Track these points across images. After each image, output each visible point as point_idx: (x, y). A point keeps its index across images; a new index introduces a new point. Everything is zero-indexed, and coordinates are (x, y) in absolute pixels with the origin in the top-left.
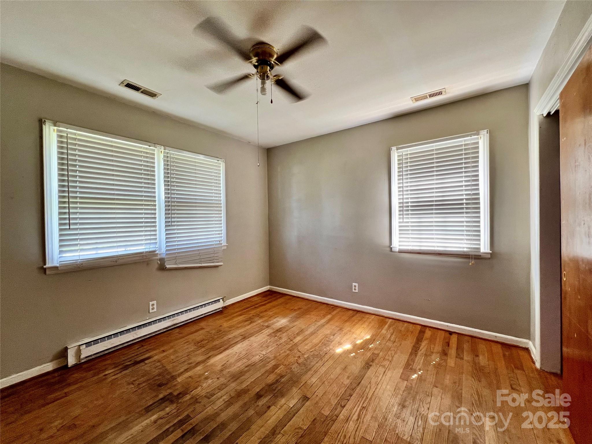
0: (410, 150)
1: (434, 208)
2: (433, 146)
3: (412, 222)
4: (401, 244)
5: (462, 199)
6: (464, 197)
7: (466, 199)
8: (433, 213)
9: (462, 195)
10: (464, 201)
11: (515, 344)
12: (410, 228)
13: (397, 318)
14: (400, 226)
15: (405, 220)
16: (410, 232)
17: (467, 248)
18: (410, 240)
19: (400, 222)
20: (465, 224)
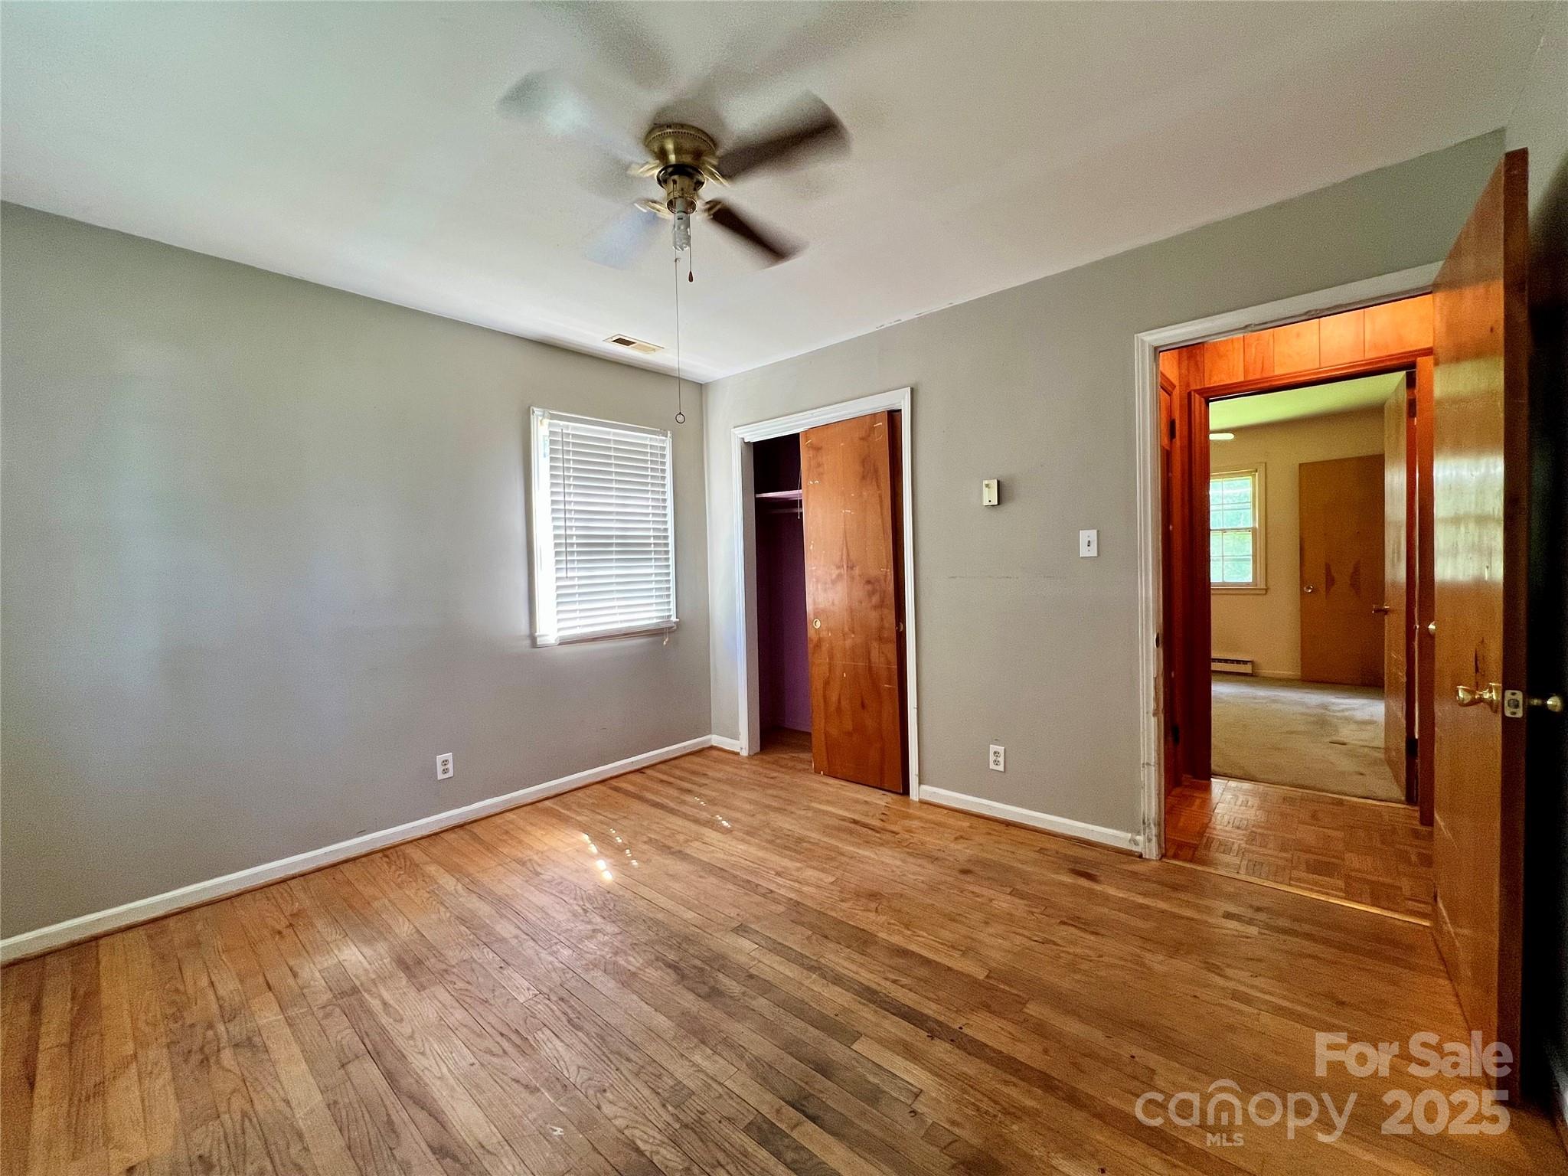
0: (575, 428)
1: (614, 549)
2: (608, 433)
3: (580, 578)
4: (562, 625)
5: (649, 537)
6: (651, 533)
7: (655, 537)
8: (612, 559)
9: (648, 529)
10: (652, 541)
11: (700, 747)
12: (576, 590)
13: (553, 793)
14: (558, 587)
15: (570, 574)
16: (577, 598)
17: (657, 618)
18: (578, 614)
19: (558, 579)
20: (653, 578)
